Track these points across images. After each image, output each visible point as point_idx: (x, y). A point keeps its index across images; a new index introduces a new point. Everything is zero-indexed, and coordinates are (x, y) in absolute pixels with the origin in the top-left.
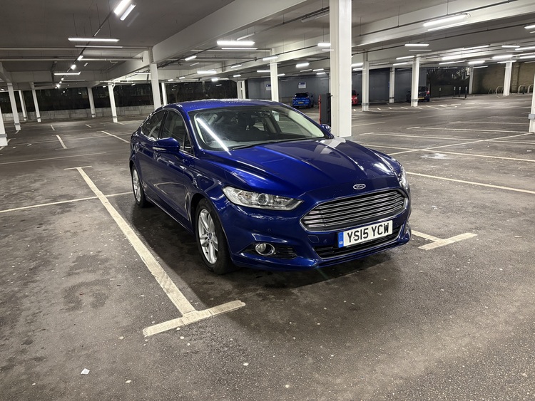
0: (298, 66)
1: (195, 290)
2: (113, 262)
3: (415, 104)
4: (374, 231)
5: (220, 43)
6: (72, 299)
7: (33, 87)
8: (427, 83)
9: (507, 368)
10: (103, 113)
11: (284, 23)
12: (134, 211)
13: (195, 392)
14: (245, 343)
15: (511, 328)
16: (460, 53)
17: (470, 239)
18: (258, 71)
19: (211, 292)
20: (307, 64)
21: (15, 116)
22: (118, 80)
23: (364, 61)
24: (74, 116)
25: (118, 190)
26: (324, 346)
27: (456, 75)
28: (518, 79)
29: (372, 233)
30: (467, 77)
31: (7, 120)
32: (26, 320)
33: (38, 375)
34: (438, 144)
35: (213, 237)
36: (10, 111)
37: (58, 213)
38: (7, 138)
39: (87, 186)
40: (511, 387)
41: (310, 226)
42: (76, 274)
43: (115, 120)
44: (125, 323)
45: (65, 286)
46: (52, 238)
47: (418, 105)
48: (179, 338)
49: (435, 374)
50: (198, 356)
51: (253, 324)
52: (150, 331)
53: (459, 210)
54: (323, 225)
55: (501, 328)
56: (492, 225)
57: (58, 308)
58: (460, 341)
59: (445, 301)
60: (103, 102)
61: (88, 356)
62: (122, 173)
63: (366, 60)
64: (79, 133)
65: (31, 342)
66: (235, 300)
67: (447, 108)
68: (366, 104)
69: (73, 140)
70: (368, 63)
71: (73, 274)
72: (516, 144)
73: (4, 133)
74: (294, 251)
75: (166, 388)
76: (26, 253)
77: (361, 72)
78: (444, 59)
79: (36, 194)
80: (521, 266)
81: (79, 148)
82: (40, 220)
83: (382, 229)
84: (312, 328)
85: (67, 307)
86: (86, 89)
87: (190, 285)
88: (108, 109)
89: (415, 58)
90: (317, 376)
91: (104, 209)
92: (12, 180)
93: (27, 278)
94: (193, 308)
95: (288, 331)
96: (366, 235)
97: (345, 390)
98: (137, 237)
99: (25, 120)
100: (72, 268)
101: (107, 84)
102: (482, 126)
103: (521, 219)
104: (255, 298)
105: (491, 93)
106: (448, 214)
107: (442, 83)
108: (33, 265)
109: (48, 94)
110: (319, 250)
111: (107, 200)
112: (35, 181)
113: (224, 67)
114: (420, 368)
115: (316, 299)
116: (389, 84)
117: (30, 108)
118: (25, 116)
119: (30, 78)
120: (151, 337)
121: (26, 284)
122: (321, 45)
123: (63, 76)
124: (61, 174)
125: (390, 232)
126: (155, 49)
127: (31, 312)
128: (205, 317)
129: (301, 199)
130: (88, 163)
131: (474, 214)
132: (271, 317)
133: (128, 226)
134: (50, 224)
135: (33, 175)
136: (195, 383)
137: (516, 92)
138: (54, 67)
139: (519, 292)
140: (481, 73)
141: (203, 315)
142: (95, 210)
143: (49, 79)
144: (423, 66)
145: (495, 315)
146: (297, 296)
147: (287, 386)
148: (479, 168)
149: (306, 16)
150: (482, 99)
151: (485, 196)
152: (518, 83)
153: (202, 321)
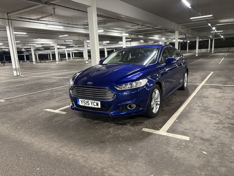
29: (91, 104)
41: (73, 94)
83: (95, 104)
96: (88, 104)
125: (99, 107)
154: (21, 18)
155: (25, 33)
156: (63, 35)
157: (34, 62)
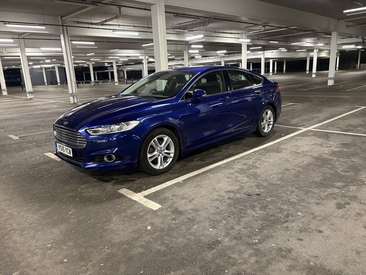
154: (79, 22)
155: (93, 43)
156: (148, 43)
157: (117, 82)
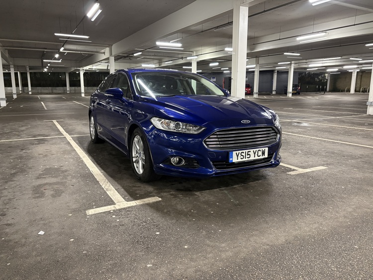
0: (211, 65)
1: (126, 190)
2: (70, 172)
3: (290, 95)
4: (255, 154)
5: (158, 43)
6: (38, 192)
7: (28, 69)
8: (299, 83)
9: (344, 242)
10: (75, 90)
11: (202, 32)
12: (89, 145)
13: (119, 248)
14: (158, 221)
15: (348, 220)
16: (321, 62)
17: (323, 170)
18: (184, 67)
19: (137, 192)
20: (217, 64)
21: (14, 89)
22: (87, 68)
23: (256, 64)
24: (55, 91)
25: (79, 133)
26: (215, 225)
27: (319, 79)
28: (361, 83)
29: (253, 155)
30: (326, 80)
31: (8, 91)
32: (3, 202)
33: (7, 234)
34: (304, 118)
35: (142, 155)
36: (11, 86)
37: (36, 144)
38: (7, 102)
39: (58, 130)
40: (346, 253)
41: (210, 146)
42: (43, 178)
43: (83, 95)
44: (74, 206)
45: (34, 184)
46: (29, 158)
47: (292, 96)
48: (112, 217)
49: (292, 244)
50: (124, 228)
51: (165, 211)
52: (91, 212)
53: (316, 154)
54: (219, 146)
55: (341, 220)
56: (338, 163)
57: (27, 197)
58: (311, 226)
59: (303, 203)
60: (75, 83)
61: (45, 224)
62: (83, 124)
63: (257, 63)
64: (57, 101)
65: (5, 215)
66: (154, 196)
67: (312, 99)
68: (256, 93)
69: (52, 105)
70: (258, 65)
71: (41, 178)
72: (357, 120)
73: (5, 97)
74: (198, 163)
75: (99, 244)
76: (9, 165)
77: (254, 72)
78: (310, 66)
79: (22, 133)
80: (357, 186)
81: (56, 110)
82: (22, 147)
83: (260, 153)
84: (207, 214)
85: (34, 196)
86: (65, 73)
87: (123, 187)
88: (79, 88)
89: (291, 64)
90: (208, 242)
91: (69, 143)
92: (7, 125)
93: (9, 178)
94: (124, 200)
95: (190, 215)
96: (249, 156)
97: (227, 251)
98: (89, 159)
99: (21, 92)
100: (40, 175)
101: (79, 70)
102: (336, 110)
103: (359, 160)
104: (169, 196)
105: (342, 91)
106: (308, 156)
107: (309, 83)
108: (13, 171)
109: (38, 76)
110: (215, 163)
111: (71, 138)
112: (22, 126)
113: (160, 62)
114: (282, 240)
115: (212, 198)
116: (273, 81)
117: (25, 85)
118: (20, 90)
119: (27, 63)
120: (92, 215)
121: (6, 182)
122: (227, 49)
123: (49, 63)
124: (41, 123)
125: (266, 156)
126: (114, 47)
127: (8, 198)
128: (132, 205)
129: (204, 126)
130: (61, 118)
131: (326, 156)
132: (179, 207)
133: (84, 153)
134: (29, 150)
135: (21, 123)
136: (120, 243)
137: (359, 91)
138: (44, 55)
139: (355, 200)
140: (335, 77)
141: (130, 204)
142: (62, 143)
143: (39, 64)
144: (296, 70)
145: (337, 212)
146: (199, 196)
147: (186, 247)
148: (331, 132)
149: (217, 27)
150: (335, 95)
151: (335, 147)
152: (360, 85)
153: (129, 207)
